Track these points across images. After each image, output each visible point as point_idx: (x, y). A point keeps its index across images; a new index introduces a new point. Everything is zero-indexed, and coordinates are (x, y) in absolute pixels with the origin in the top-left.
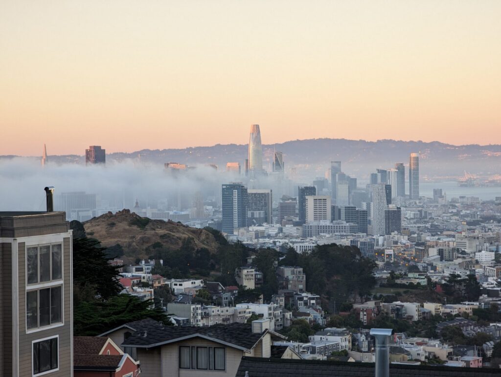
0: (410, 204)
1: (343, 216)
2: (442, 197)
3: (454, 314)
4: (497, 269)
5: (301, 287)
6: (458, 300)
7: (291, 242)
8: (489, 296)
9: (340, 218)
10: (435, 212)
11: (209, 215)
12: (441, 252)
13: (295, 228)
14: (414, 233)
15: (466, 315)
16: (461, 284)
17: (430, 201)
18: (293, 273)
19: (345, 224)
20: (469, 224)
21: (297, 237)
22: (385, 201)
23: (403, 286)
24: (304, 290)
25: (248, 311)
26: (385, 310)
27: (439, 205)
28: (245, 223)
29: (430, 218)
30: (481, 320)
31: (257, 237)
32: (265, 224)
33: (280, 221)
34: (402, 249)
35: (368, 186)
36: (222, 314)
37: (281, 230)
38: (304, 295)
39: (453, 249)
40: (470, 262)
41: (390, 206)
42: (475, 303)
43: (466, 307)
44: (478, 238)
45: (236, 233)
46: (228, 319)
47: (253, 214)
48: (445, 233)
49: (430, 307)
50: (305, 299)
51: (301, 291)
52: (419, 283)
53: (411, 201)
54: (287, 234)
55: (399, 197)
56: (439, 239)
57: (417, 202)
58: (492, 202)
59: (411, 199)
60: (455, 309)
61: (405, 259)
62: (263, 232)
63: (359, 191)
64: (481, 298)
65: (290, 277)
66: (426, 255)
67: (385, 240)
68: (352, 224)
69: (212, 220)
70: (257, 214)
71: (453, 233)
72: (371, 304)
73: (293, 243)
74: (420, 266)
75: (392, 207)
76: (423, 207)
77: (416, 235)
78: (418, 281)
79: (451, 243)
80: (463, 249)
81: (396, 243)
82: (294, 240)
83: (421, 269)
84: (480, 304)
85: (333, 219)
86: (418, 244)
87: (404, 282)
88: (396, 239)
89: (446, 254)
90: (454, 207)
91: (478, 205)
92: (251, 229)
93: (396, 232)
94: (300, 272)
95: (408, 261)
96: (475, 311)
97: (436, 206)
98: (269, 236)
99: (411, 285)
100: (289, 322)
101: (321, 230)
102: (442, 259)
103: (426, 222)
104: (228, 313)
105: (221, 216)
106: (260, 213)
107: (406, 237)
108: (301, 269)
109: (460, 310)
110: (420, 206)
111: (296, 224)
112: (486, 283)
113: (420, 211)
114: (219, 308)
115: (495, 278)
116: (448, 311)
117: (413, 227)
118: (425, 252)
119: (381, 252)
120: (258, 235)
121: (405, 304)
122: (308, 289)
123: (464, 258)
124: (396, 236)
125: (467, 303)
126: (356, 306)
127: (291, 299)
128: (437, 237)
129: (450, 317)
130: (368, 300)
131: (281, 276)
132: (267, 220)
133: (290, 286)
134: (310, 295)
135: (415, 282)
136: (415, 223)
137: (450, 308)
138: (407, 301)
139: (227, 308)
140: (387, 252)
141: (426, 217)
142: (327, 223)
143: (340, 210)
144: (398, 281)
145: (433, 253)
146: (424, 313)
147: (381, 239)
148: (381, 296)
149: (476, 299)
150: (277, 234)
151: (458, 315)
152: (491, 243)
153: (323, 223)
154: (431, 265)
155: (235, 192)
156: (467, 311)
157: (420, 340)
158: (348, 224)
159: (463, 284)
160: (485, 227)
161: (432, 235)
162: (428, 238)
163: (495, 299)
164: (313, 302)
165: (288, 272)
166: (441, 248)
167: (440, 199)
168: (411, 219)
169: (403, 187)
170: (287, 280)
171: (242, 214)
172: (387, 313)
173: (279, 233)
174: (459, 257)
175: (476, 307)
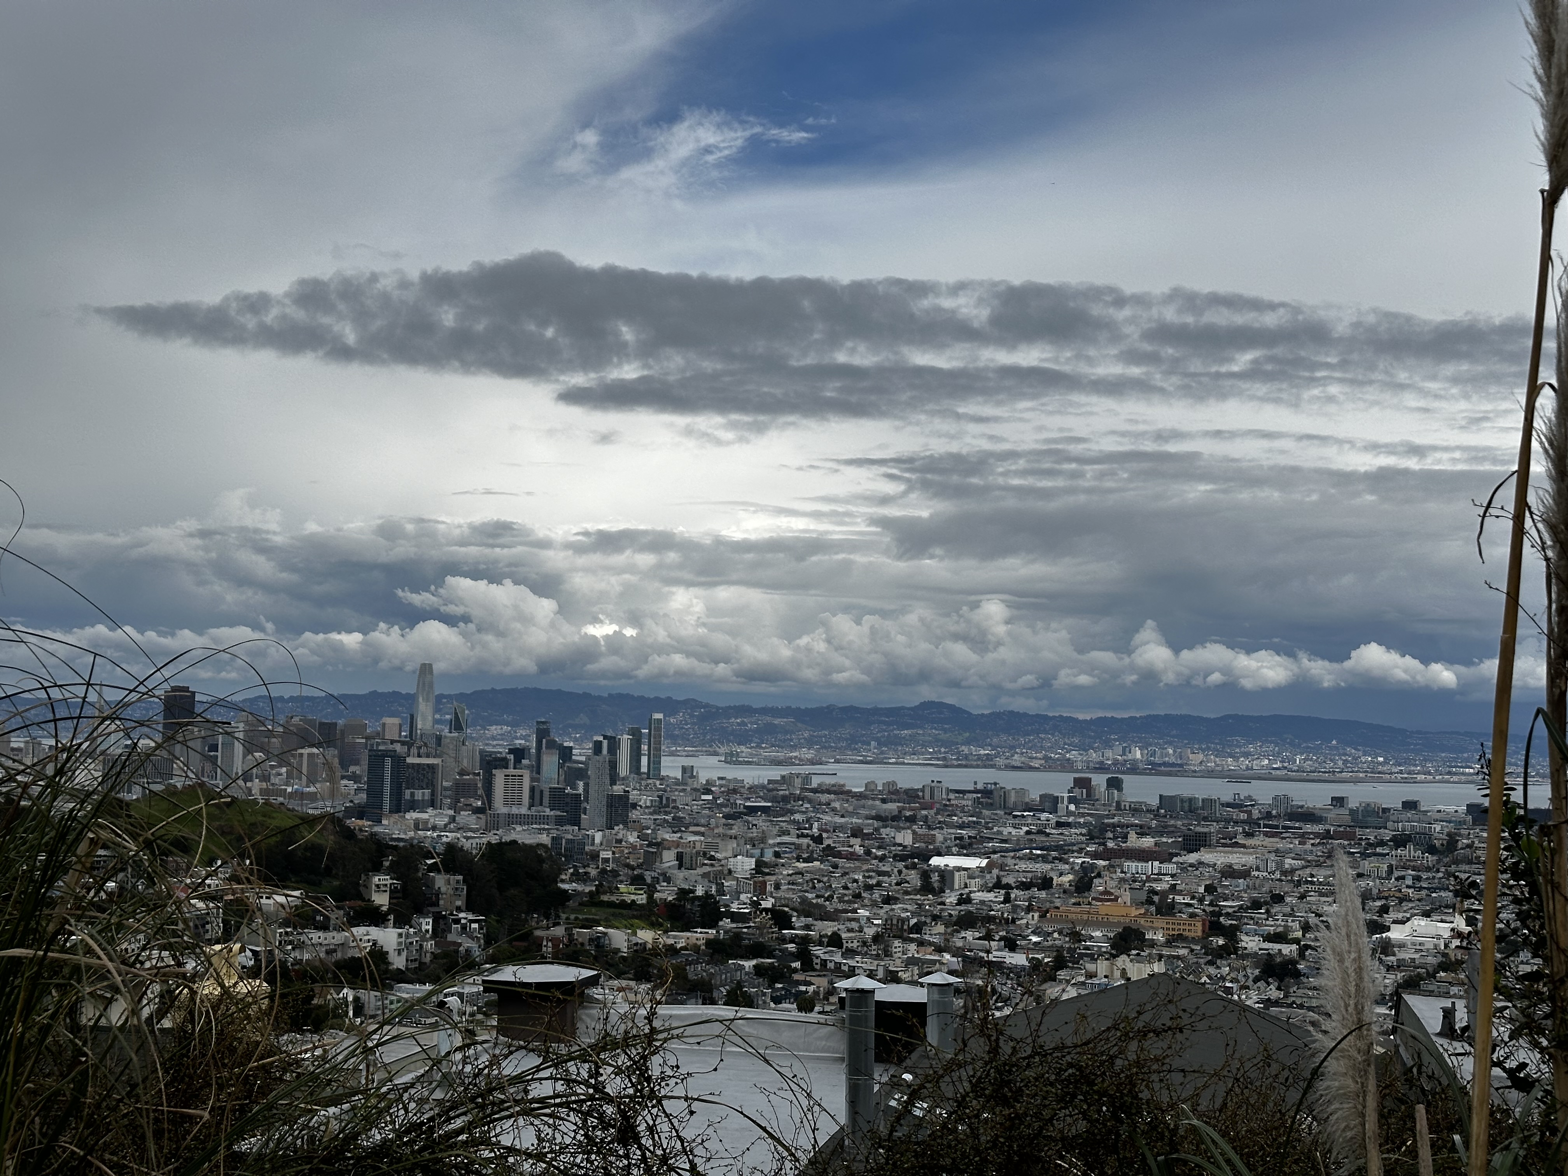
0: (647, 785)
1: (546, 800)
2: (692, 776)
3: (679, 946)
4: (755, 882)
5: (459, 903)
6: (687, 927)
7: (465, 837)
8: (733, 921)
9: (541, 804)
10: (681, 799)
11: (349, 794)
12: (680, 857)
13: (474, 817)
14: (648, 828)
15: (696, 948)
16: (693, 903)
17: (677, 782)
18: (448, 882)
19: (548, 812)
20: (727, 817)
21: (477, 830)
22: (608, 781)
23: (611, 904)
24: (464, 908)
25: (367, 938)
26: (580, 940)
27: (689, 789)
28: (399, 807)
29: (673, 808)
30: (716, 956)
31: (417, 827)
32: (430, 810)
33: (453, 806)
34: (626, 851)
35: (589, 758)
36: (326, 942)
37: (453, 819)
38: (462, 915)
39: (698, 853)
40: (721, 872)
41: (615, 788)
42: (710, 931)
43: (699, 936)
44: (735, 838)
45: (385, 822)
46: (335, 951)
47: (412, 794)
48: (692, 829)
49: (646, 936)
50: (463, 921)
51: (459, 909)
52: (633, 901)
53: (650, 781)
54: (461, 825)
55: (632, 775)
56: (681, 838)
57: (658, 782)
58: (763, 787)
59: (649, 778)
60: (681, 939)
61: (628, 866)
62: (426, 822)
63: (575, 765)
64: (721, 923)
65: (443, 890)
66: (658, 859)
67: (604, 836)
68: (559, 813)
69: (351, 801)
70: (419, 794)
71: (702, 829)
72: (559, 931)
73: (467, 838)
74: (648, 876)
75: (618, 789)
76: (665, 791)
77: (649, 831)
78: (633, 897)
79: (698, 845)
80: (713, 853)
81: (619, 841)
82: (470, 834)
83: (649, 880)
84: (718, 932)
85: (531, 805)
86: (650, 845)
87: (613, 898)
88: (620, 836)
89: (686, 860)
90: (708, 792)
91: (742, 790)
92: (408, 816)
93: (621, 826)
94: (458, 882)
95: (633, 868)
96: (709, 943)
97: (684, 790)
98: (434, 828)
99: (623, 905)
100: (428, 955)
101: (512, 820)
102: (680, 866)
103: (666, 813)
104: (335, 941)
105: (363, 796)
106: (423, 794)
107: (635, 834)
108: (461, 878)
109: (689, 942)
110: (661, 790)
111: (478, 811)
112: (736, 902)
113: (660, 797)
114: (321, 934)
115: (749, 895)
116: (670, 941)
117: (646, 819)
118: (657, 856)
119: (595, 856)
120: (417, 825)
121: (611, 931)
122: (469, 908)
123: (712, 865)
124: (622, 832)
125: (699, 930)
126: (538, 933)
127: (442, 922)
128: (679, 835)
129: (672, 950)
130: (556, 924)
131: (430, 884)
132: (433, 804)
133: (441, 902)
134: (471, 917)
135: (629, 898)
136: (651, 814)
137: (675, 937)
138: (613, 928)
139: (335, 933)
140: (604, 855)
141: (667, 806)
142: (524, 811)
143: (542, 792)
144: (605, 898)
145: (669, 858)
146: (636, 944)
147: (598, 837)
148: (576, 919)
149: (713, 925)
150: (446, 825)
151: (684, 948)
152: (754, 845)
153: (515, 810)
154: (664, 874)
155: (388, 761)
156: (699, 943)
157: (624, 983)
158: (552, 813)
159: (697, 903)
160: (748, 822)
161: (674, 832)
162: (667, 836)
163: (740, 925)
164: (475, 926)
165: (441, 881)
166: (680, 850)
167: (690, 781)
168: (647, 807)
169: (639, 761)
170: (438, 893)
171: (397, 794)
172: (582, 944)
173: (450, 823)
174: (706, 865)
175: (712, 937)
